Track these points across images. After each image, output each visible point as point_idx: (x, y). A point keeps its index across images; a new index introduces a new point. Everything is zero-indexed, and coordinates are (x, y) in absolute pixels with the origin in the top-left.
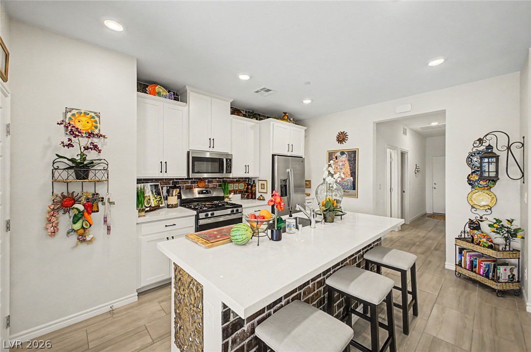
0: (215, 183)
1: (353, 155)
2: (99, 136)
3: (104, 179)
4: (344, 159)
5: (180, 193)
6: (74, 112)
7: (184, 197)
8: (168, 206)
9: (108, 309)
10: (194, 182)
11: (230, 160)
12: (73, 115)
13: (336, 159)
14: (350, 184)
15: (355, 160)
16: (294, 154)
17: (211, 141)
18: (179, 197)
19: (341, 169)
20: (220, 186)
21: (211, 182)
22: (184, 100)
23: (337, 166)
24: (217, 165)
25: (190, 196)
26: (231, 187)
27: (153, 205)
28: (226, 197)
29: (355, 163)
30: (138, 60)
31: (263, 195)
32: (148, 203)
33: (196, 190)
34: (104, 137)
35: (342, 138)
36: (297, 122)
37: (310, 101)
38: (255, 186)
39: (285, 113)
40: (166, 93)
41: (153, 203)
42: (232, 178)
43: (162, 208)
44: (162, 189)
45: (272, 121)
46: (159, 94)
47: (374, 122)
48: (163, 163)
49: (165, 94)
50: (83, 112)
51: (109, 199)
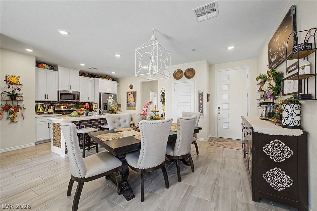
0: (72, 104)
1: (135, 94)
2: (20, 85)
3: (22, 100)
5: (54, 108)
6: (10, 76)
7: (56, 109)
8: (48, 113)
9: (23, 147)
10: (61, 104)
11: (79, 95)
13: (129, 95)
16: (111, 92)
17: (70, 87)
18: (54, 110)
19: (131, 99)
20: (75, 105)
21: (70, 104)
22: (56, 70)
23: (129, 98)
24: (72, 96)
25: (59, 109)
26: (80, 106)
30: (36, 57)
31: (96, 109)
32: (39, 111)
33: (62, 107)
34: (22, 85)
35: (131, 87)
36: (113, 79)
37: (115, 73)
38: (93, 106)
39: (107, 76)
40: (48, 67)
41: (41, 111)
42: (81, 102)
43: (45, 113)
44: (45, 106)
45: (99, 79)
46: (44, 67)
47: (141, 82)
48: (46, 95)
50: (13, 76)
51: (24, 107)
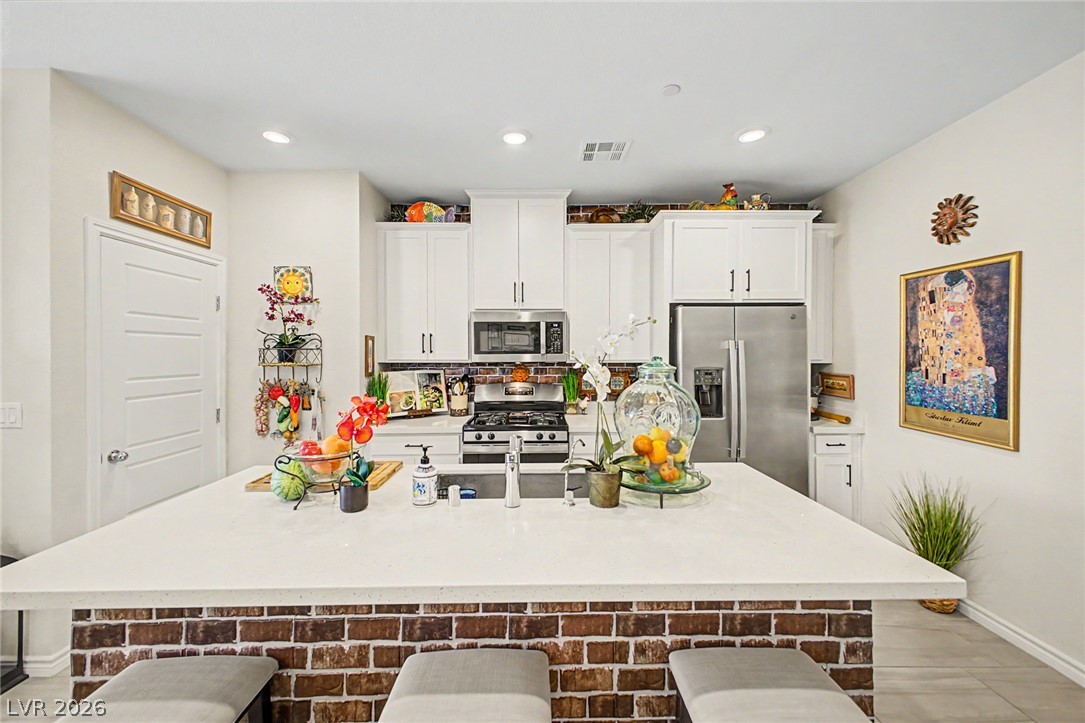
1: (995, 282)
2: (311, 300)
3: (317, 362)
4: (959, 299)
6: (282, 271)
7: (481, 398)
8: (451, 413)
10: (507, 372)
11: (561, 324)
12: (282, 275)
13: (932, 301)
14: (984, 395)
15: (1004, 299)
17: (519, 290)
19: (949, 336)
20: (563, 379)
21: (543, 371)
22: (467, 218)
23: (933, 326)
27: (419, 408)
28: (570, 405)
29: (1006, 311)
30: (361, 174)
34: (318, 301)
39: (729, 186)
40: (440, 212)
41: (419, 405)
43: (440, 414)
45: (669, 217)
46: (429, 218)
48: (427, 337)
49: (439, 214)
50: (291, 269)
